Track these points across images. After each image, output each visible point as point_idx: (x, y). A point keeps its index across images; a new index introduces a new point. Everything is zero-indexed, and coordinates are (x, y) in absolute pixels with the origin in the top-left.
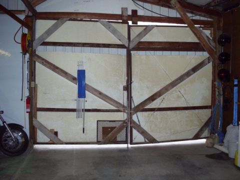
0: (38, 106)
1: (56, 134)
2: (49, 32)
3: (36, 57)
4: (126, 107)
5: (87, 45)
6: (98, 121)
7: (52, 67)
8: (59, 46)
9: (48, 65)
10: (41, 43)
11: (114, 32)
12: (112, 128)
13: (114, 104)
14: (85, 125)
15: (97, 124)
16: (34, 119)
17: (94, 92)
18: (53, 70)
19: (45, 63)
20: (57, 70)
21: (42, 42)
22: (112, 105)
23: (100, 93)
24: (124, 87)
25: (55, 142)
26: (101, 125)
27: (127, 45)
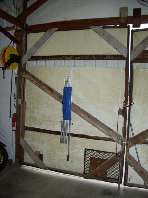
0: (26, 125)
1: (41, 157)
2: (38, 45)
3: (24, 73)
4: (120, 136)
5: (77, 58)
6: (86, 149)
7: (39, 83)
8: (48, 60)
9: (35, 81)
10: (30, 58)
11: (109, 39)
12: (103, 161)
13: (105, 131)
14: (70, 152)
15: (85, 153)
16: (21, 138)
17: (82, 114)
18: (40, 87)
19: (32, 79)
20: (43, 87)
21: (31, 56)
22: (102, 131)
23: (89, 116)
24: (120, 110)
25: (39, 165)
26: (90, 155)
27: (125, 56)
